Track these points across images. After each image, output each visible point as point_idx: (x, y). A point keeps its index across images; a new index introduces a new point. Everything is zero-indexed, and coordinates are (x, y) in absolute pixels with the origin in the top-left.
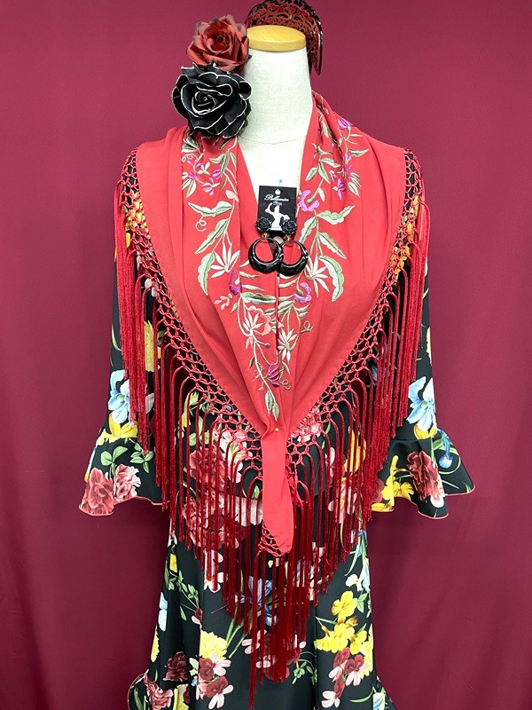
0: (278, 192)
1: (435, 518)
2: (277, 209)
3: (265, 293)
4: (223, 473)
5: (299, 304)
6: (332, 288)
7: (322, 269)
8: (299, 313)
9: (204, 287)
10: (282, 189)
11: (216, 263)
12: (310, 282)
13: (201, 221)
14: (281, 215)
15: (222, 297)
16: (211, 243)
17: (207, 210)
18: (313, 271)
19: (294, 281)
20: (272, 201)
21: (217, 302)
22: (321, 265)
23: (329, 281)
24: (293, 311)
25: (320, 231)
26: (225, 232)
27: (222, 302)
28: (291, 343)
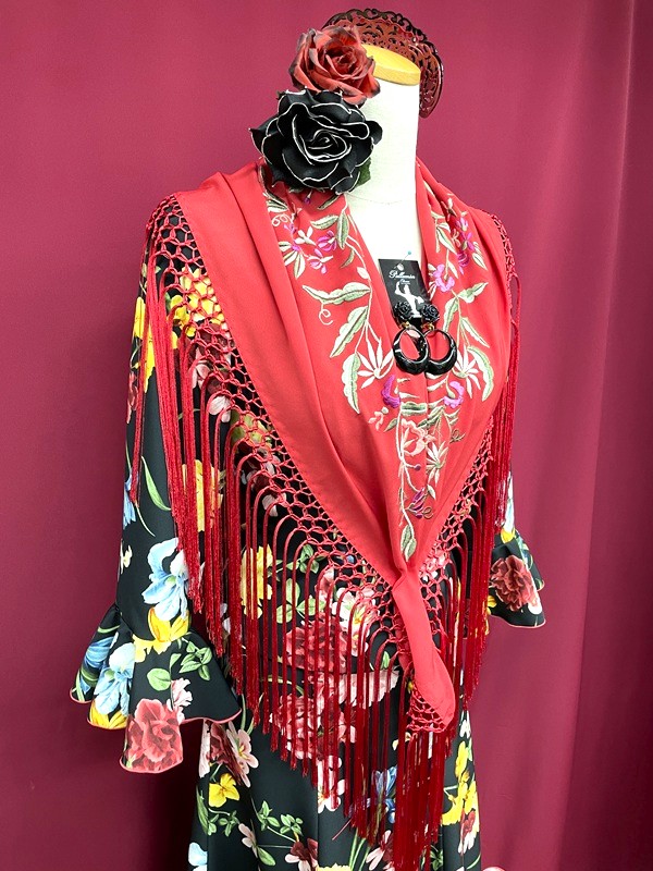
0: (400, 267)
1: (536, 626)
2: (406, 288)
3: (418, 401)
4: (343, 648)
5: (449, 409)
6: (482, 383)
7: (473, 363)
8: (451, 419)
9: (353, 402)
10: (404, 263)
11: (363, 368)
12: (462, 381)
13: (323, 310)
14: (414, 297)
15: (377, 413)
16: (348, 341)
17: (323, 294)
18: (463, 366)
19: (443, 381)
20: (399, 279)
21: (373, 419)
22: (471, 358)
23: (480, 375)
24: (444, 418)
25: (463, 315)
26: (367, 324)
27: (377, 418)
28: (441, 459)
